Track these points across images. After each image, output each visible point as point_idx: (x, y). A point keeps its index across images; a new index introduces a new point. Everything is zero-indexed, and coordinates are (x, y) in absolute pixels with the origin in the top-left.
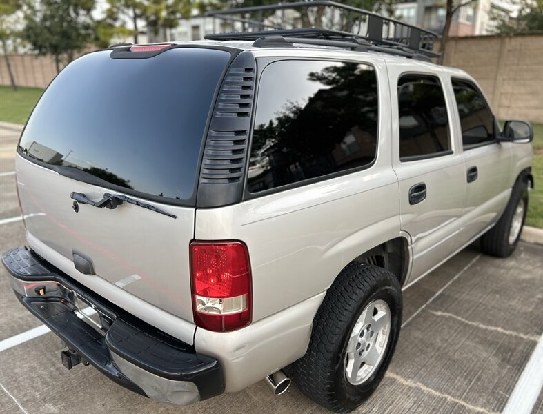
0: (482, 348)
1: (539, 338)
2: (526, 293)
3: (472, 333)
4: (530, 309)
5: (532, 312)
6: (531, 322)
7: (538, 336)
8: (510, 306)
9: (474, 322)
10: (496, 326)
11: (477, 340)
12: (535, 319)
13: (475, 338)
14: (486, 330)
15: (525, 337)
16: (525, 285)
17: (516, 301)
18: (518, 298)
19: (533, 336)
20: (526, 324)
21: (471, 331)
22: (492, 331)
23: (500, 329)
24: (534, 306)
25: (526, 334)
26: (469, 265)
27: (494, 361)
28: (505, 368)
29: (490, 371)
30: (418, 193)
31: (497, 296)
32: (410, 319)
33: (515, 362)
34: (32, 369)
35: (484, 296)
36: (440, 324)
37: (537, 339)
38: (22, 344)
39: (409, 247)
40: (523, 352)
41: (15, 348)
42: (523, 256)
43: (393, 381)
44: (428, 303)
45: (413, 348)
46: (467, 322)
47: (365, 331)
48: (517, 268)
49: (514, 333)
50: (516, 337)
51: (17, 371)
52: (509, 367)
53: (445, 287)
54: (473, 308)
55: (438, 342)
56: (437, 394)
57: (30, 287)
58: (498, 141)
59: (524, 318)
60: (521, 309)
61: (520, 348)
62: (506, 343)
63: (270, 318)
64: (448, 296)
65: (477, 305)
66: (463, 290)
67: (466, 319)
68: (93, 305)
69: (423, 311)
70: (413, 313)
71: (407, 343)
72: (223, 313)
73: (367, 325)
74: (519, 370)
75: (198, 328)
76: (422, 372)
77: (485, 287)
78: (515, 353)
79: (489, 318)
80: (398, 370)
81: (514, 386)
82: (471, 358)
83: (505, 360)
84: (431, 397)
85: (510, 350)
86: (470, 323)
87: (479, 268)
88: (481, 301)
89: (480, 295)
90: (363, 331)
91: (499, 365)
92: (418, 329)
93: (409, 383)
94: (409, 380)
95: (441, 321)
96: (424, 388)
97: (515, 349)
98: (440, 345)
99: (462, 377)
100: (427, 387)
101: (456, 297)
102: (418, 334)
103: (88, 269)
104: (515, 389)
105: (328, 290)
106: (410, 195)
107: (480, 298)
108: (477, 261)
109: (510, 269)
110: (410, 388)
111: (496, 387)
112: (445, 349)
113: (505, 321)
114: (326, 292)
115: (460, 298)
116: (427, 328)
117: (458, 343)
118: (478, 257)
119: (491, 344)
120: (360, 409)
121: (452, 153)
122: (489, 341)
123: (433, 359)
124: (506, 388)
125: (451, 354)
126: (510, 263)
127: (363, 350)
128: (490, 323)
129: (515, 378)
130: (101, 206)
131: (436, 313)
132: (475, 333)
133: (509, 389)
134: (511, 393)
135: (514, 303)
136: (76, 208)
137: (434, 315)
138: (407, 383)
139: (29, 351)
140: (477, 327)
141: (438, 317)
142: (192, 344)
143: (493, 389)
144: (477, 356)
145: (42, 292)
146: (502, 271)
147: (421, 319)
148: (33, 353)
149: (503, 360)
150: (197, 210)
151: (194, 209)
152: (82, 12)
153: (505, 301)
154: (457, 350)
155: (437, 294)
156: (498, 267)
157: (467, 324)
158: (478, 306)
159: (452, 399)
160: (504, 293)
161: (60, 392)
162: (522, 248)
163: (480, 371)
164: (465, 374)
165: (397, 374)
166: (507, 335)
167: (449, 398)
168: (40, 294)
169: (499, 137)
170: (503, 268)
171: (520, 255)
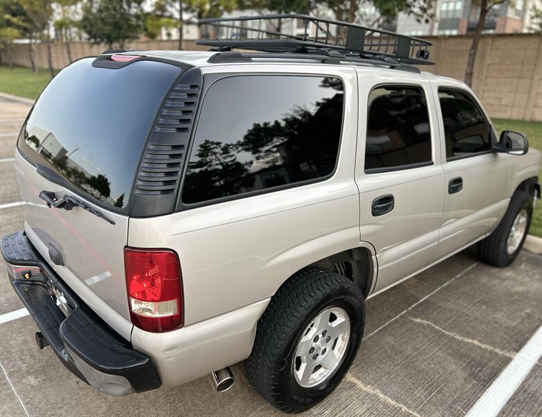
0: (452, 360)
1: (515, 355)
2: (515, 306)
3: (446, 344)
4: (514, 324)
5: (515, 326)
6: (512, 337)
7: (515, 353)
8: (494, 318)
9: (451, 332)
10: (472, 339)
11: (449, 351)
12: (516, 335)
13: (447, 349)
14: (462, 341)
15: (500, 353)
16: (516, 297)
17: (502, 313)
18: (505, 310)
19: (509, 352)
20: (505, 339)
21: (446, 342)
22: (467, 343)
23: (476, 342)
24: (519, 321)
25: (502, 349)
26: (463, 273)
27: (461, 374)
28: (470, 382)
29: (454, 385)
30: (383, 204)
31: (484, 307)
32: (387, 324)
33: (482, 378)
34: (25, 342)
35: (470, 306)
36: (416, 331)
37: (512, 355)
38: (22, 318)
39: (374, 257)
40: (494, 368)
41: (15, 321)
42: (523, 266)
43: (353, 385)
44: (409, 309)
45: (382, 354)
46: (444, 331)
47: (320, 336)
48: (513, 279)
49: (490, 348)
50: (491, 352)
51: (12, 343)
52: (474, 382)
53: (431, 294)
54: (455, 318)
55: (409, 350)
56: (393, 403)
57: (18, 270)
58: (495, 152)
59: (506, 333)
60: (505, 323)
61: (492, 364)
62: (479, 358)
63: (210, 321)
64: (432, 303)
65: (460, 314)
66: (449, 298)
67: (444, 329)
68: (63, 293)
69: (402, 316)
70: (392, 318)
71: (377, 348)
73: (322, 331)
74: (484, 387)
75: (134, 326)
76: (383, 379)
77: (473, 297)
78: (484, 369)
79: (469, 329)
80: (360, 375)
81: (474, 403)
82: (438, 370)
83: (473, 375)
84: (386, 405)
85: (480, 365)
86: (447, 333)
87: (472, 276)
88: (464, 311)
89: (466, 304)
90: (317, 336)
91: (465, 380)
92: (392, 335)
93: (369, 389)
94: (369, 386)
95: (418, 328)
96: (381, 396)
97: (486, 364)
98: (409, 353)
99: (423, 388)
100: (385, 395)
101: (441, 304)
102: (390, 340)
104: (474, 406)
105: (272, 298)
106: (373, 207)
107: (464, 308)
108: (473, 269)
109: (505, 280)
110: (368, 394)
111: (455, 402)
112: (413, 357)
113: (484, 334)
114: (270, 299)
115: (443, 307)
116: (401, 335)
117: (429, 353)
118: (474, 265)
119: (462, 356)
120: (312, 410)
121: (432, 164)
122: (461, 354)
123: (399, 367)
124: (466, 403)
125: (418, 363)
126: (508, 273)
127: (317, 355)
128: (468, 335)
129: (478, 394)
131: (414, 320)
132: (449, 344)
133: (468, 405)
134: (469, 409)
135: (498, 315)
137: (413, 321)
138: (366, 389)
139: (26, 325)
140: (453, 337)
141: (416, 323)
142: (129, 340)
143: (452, 403)
144: (444, 368)
145: (27, 276)
146: (497, 281)
147: (398, 325)
148: (30, 327)
149: (470, 375)
150: (130, 219)
151: (128, 218)
152: (134, 5)
153: (490, 313)
154: (426, 360)
155: (421, 300)
156: (494, 277)
157: (443, 334)
158: (460, 316)
159: (407, 409)
160: (492, 304)
161: (44, 366)
162: (524, 258)
163: (444, 384)
164: (427, 385)
165: (359, 379)
166: (482, 349)
167: (404, 408)
168: (25, 278)
170: (498, 278)
171: (520, 265)
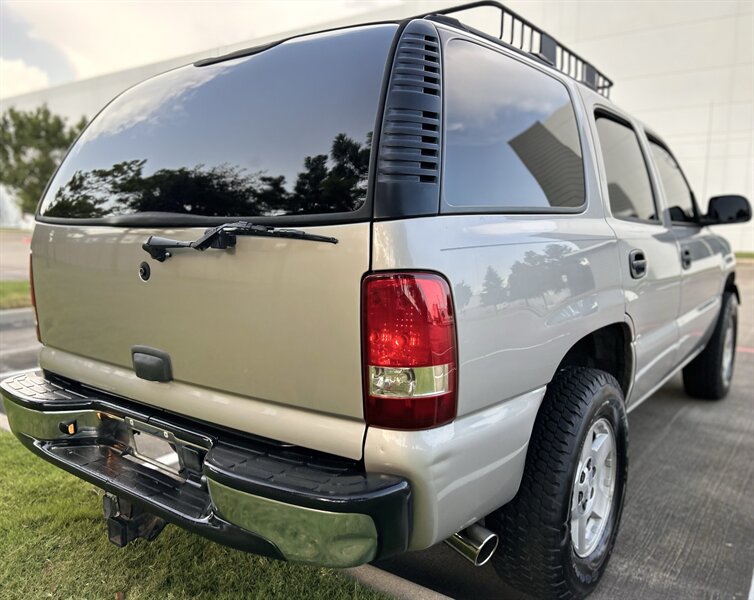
39: (632, 344)
47: (586, 470)
68: (166, 433)
72: (416, 396)
73: (586, 462)
75: (370, 428)
90: (583, 472)
103: (160, 372)
105: (549, 385)
106: (630, 262)
114: (546, 387)
121: (660, 224)
127: (586, 501)
130: (203, 246)
136: (146, 272)
142: (359, 458)
145: (71, 429)
150: (375, 224)
151: (368, 224)
169: (702, 220)
